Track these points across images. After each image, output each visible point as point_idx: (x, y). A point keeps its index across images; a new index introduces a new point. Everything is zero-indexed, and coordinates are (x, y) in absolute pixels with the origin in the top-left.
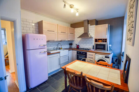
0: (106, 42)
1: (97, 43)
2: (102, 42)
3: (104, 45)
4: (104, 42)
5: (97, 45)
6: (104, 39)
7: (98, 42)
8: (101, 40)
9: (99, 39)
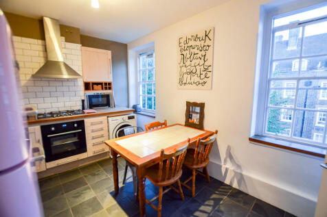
0: (110, 88)
1: (91, 93)
2: (102, 89)
3: (108, 96)
4: (106, 89)
5: (90, 97)
6: (106, 84)
7: (93, 89)
8: (100, 86)
9: (94, 84)
